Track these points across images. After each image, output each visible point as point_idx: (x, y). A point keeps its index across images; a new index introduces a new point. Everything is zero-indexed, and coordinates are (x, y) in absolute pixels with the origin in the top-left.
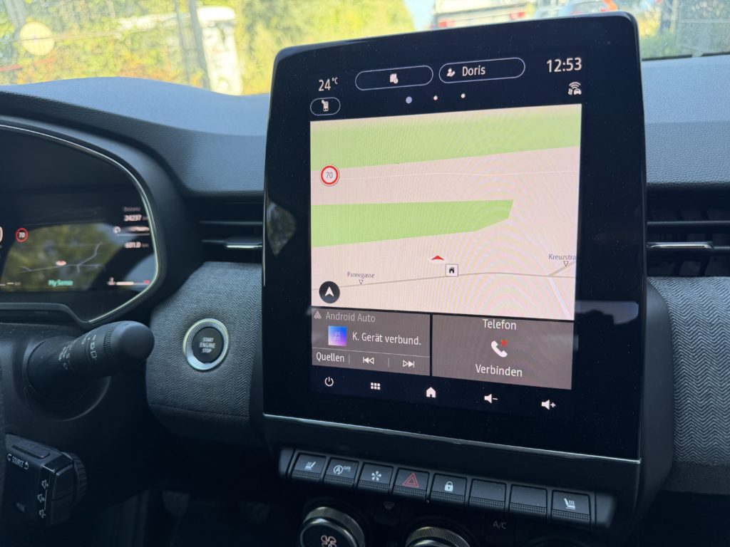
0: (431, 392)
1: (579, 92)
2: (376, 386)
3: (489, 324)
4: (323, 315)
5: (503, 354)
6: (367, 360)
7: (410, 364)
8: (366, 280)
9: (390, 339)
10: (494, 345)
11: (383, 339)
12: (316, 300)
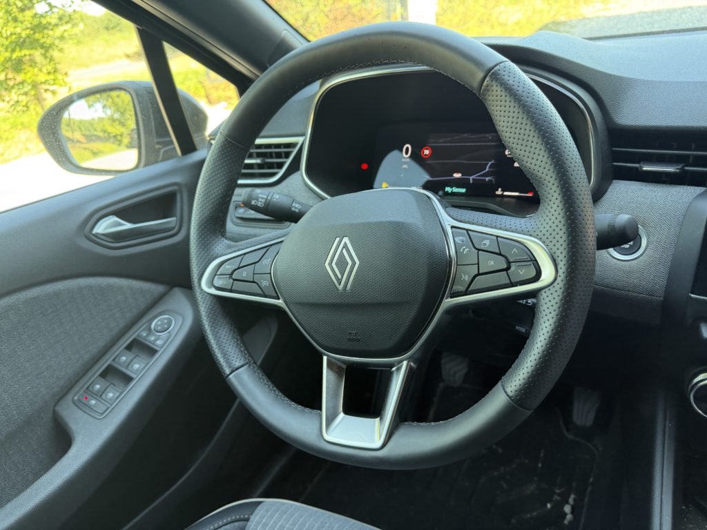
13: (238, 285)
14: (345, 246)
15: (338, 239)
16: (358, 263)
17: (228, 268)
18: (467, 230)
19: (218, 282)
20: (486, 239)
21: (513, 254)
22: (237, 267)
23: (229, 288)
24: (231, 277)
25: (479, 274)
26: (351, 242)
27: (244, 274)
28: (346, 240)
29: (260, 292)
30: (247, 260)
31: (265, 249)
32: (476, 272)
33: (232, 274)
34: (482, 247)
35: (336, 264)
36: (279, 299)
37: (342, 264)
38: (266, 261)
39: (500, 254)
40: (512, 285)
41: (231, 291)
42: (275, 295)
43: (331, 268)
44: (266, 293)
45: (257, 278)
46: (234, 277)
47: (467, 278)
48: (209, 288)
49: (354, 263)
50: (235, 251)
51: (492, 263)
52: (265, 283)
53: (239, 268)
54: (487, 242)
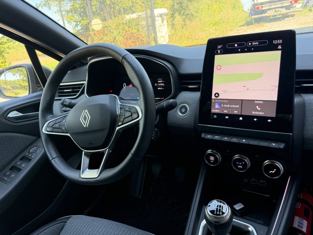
0: (241, 119)
1: (281, 48)
2: (227, 117)
3: (256, 102)
4: (215, 101)
5: (259, 109)
6: (225, 111)
7: (236, 112)
8: (226, 92)
9: (231, 106)
10: (257, 107)
11: (230, 106)
12: (213, 97)
13: (55, 130)
14: (86, 113)
15: (84, 110)
16: (90, 117)
17: (51, 124)
18: (123, 105)
19: (48, 129)
20: (127, 107)
21: (133, 111)
22: (54, 123)
23: (51, 131)
24: (52, 127)
25: (125, 118)
26: (88, 111)
27: (57, 126)
28: (86, 110)
29: (62, 132)
30: (57, 121)
31: (64, 117)
32: (124, 118)
33: (52, 126)
34: (126, 110)
35: (84, 119)
36: (68, 133)
37: (85, 118)
38: (64, 121)
39: (130, 111)
40: (133, 120)
41: (52, 132)
42: (67, 132)
43: (82, 120)
44: (64, 132)
45: (61, 127)
46: (53, 127)
47: (122, 120)
48: (45, 131)
49: (89, 118)
50: (54, 118)
51: (128, 114)
52: (63, 128)
53: (55, 124)
54: (127, 108)
